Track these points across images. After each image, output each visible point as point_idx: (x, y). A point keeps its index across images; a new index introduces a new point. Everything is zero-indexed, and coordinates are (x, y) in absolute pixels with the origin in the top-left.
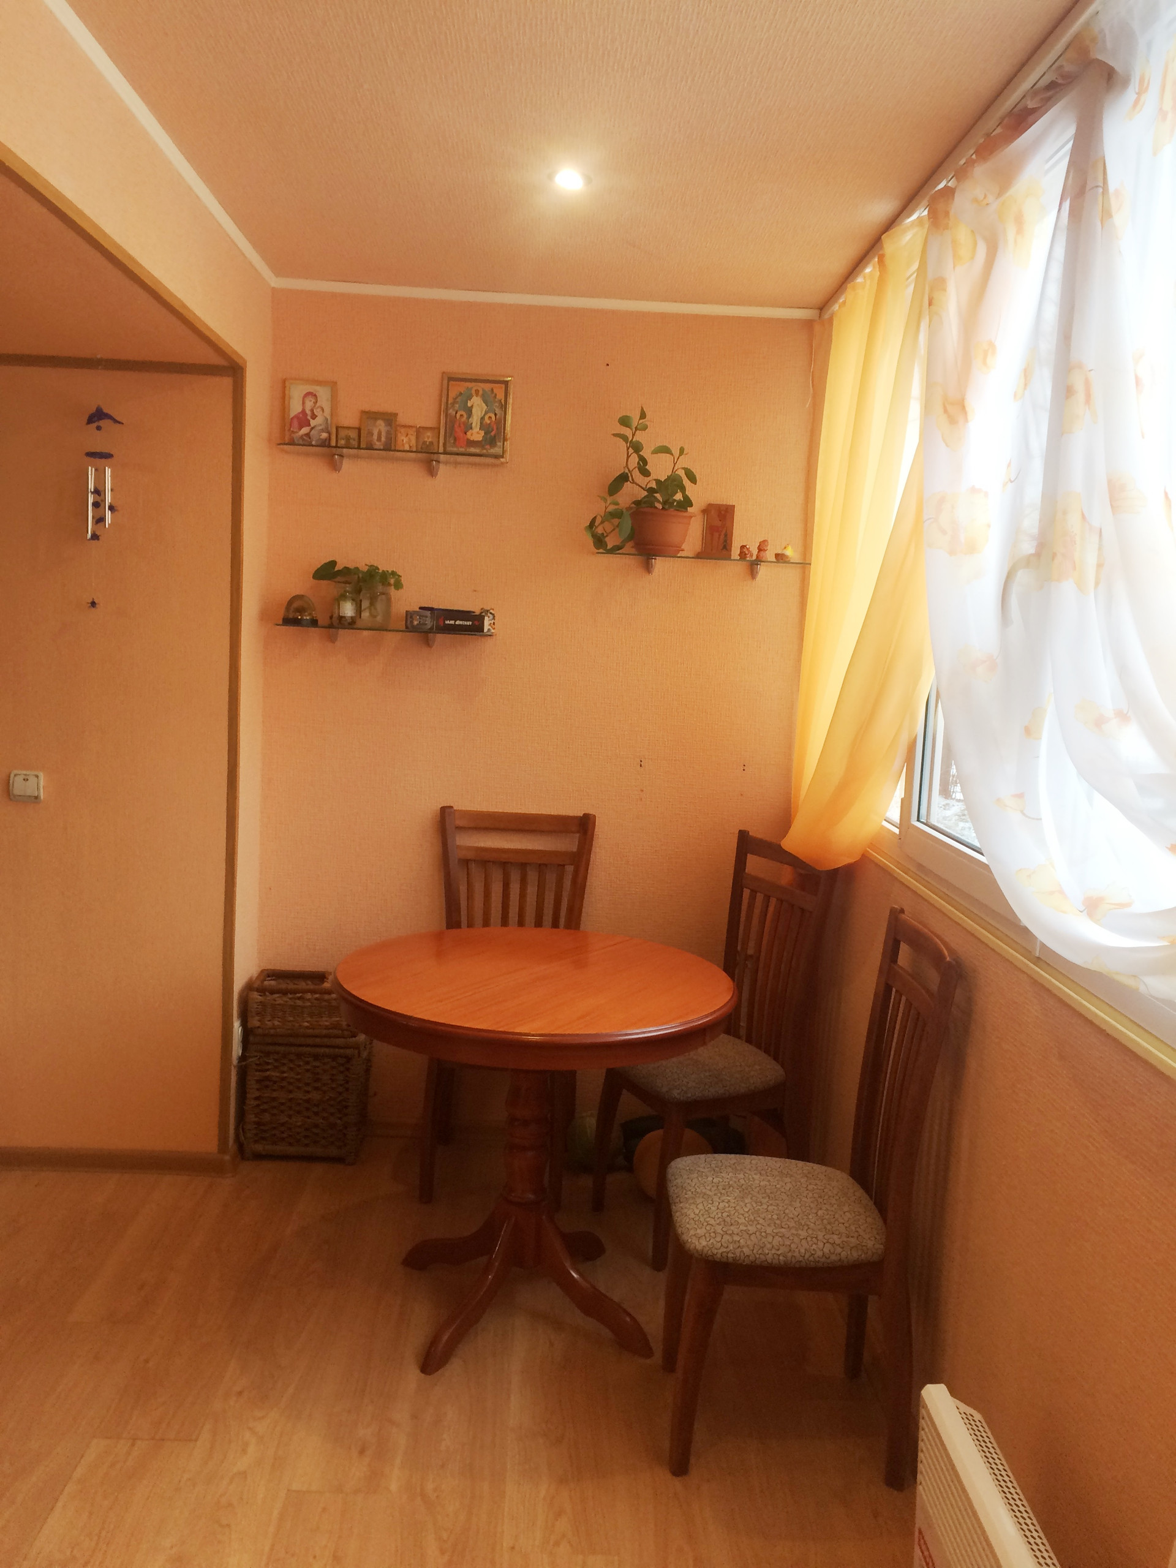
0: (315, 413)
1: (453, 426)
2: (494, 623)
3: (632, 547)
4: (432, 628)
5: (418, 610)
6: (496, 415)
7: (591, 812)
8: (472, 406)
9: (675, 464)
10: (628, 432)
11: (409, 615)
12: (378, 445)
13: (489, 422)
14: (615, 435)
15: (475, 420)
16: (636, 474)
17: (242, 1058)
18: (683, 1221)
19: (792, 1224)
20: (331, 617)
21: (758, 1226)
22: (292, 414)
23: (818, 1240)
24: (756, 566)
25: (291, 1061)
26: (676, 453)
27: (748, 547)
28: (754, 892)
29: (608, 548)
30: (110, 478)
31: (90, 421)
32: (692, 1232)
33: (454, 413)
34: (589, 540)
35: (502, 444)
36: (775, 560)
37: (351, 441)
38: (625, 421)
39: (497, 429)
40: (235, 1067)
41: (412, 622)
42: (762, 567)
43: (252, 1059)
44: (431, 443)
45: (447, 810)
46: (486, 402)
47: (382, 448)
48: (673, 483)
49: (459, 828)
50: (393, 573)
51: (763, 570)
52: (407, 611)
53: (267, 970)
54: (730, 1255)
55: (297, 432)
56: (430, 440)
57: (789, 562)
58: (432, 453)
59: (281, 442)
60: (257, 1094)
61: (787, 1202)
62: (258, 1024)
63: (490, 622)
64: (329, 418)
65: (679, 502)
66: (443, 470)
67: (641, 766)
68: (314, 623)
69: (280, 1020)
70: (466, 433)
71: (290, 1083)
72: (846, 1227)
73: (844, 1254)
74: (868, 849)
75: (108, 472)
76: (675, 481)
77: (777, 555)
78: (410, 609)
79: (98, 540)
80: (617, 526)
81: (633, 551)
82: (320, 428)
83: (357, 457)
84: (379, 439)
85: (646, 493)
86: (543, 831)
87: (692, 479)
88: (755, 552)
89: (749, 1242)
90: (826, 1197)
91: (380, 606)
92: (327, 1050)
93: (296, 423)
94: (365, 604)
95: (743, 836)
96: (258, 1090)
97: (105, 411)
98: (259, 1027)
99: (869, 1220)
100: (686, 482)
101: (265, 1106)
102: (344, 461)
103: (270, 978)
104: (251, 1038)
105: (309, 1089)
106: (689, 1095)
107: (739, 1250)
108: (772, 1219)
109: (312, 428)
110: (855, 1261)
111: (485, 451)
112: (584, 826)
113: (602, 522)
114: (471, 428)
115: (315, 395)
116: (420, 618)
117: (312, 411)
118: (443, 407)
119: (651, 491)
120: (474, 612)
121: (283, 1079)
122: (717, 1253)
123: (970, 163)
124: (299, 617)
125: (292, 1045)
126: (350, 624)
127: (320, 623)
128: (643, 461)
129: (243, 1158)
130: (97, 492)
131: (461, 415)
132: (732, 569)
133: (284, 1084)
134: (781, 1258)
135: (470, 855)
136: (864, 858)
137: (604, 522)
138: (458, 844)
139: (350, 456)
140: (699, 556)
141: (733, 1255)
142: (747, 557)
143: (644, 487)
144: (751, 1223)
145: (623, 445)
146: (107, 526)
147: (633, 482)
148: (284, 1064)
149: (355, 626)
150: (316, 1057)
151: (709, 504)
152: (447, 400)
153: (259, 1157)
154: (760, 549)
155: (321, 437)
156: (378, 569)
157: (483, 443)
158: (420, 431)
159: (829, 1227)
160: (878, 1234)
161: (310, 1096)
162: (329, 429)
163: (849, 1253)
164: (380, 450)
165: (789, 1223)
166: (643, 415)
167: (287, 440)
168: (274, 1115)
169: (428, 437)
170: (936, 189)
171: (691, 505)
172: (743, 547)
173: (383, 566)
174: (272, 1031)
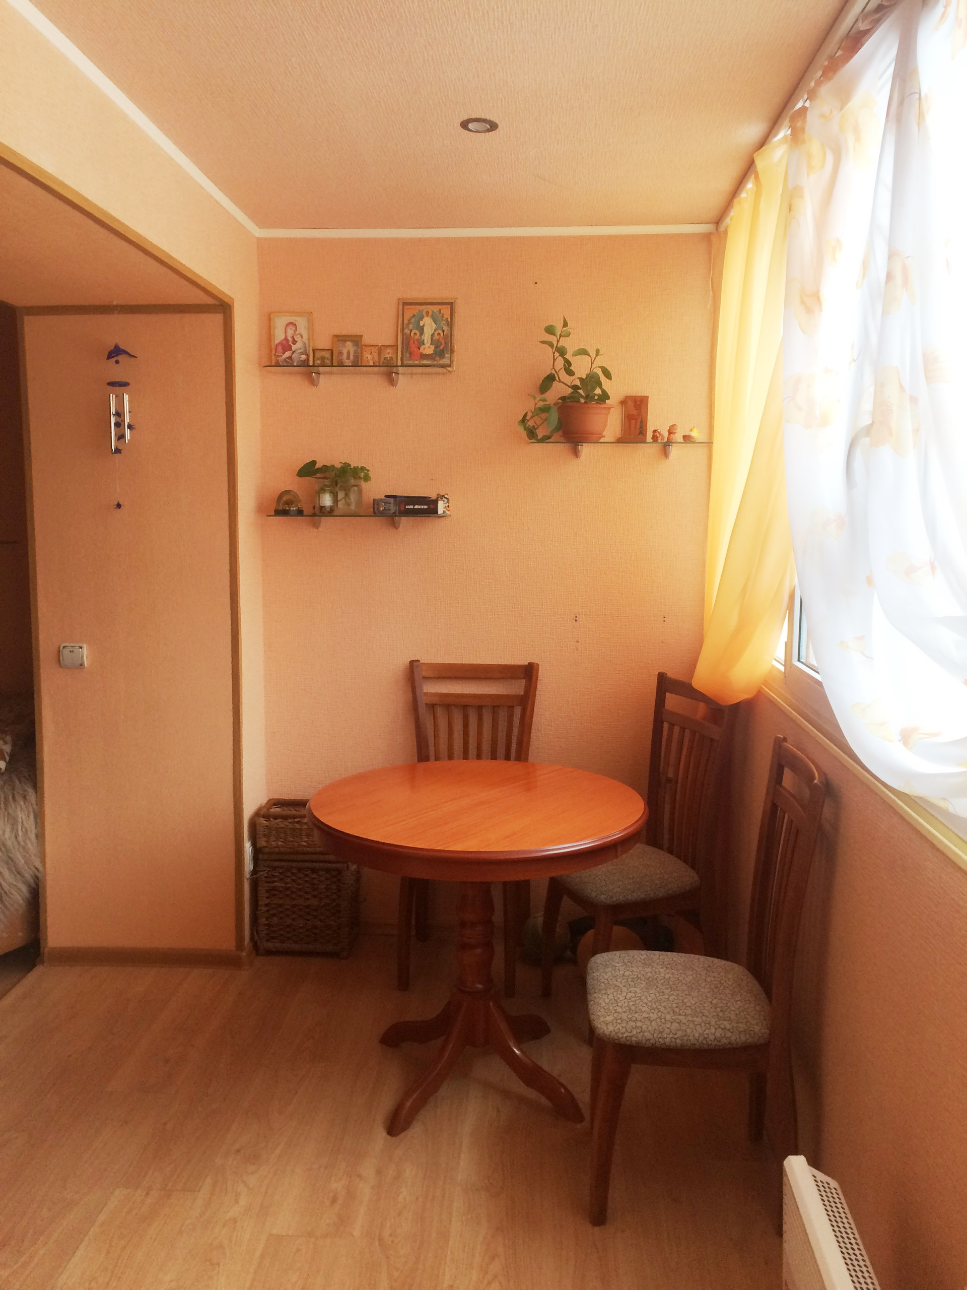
0: (296, 339)
1: (408, 344)
2: (448, 506)
3: (562, 437)
4: (394, 513)
5: (383, 498)
6: (443, 331)
7: (535, 660)
8: (424, 326)
9: (592, 363)
10: (553, 339)
11: (376, 502)
12: (348, 363)
13: (437, 338)
14: (544, 342)
15: (427, 337)
16: (563, 376)
17: (254, 872)
18: (596, 1009)
19: (689, 1012)
20: (314, 508)
21: (660, 1014)
22: (277, 341)
23: (710, 1026)
24: (668, 447)
25: (293, 874)
26: (593, 354)
27: (659, 431)
28: (672, 725)
29: (539, 438)
30: (127, 402)
31: (110, 356)
32: (602, 1019)
33: (409, 332)
34: (524, 433)
35: (449, 355)
36: (683, 441)
37: (326, 361)
38: (550, 330)
39: (445, 343)
40: (247, 879)
41: (378, 508)
42: (673, 447)
43: (262, 873)
44: (391, 358)
45: (415, 664)
46: (435, 321)
47: (350, 364)
48: (591, 381)
49: (425, 678)
50: (363, 469)
51: (674, 451)
52: (374, 500)
53: (273, 799)
54: (634, 1039)
55: (282, 356)
56: (390, 355)
57: (694, 442)
58: (391, 366)
59: (270, 365)
60: (268, 901)
61: (687, 992)
62: (264, 844)
63: (445, 505)
64: (307, 342)
65: (599, 395)
66: (402, 380)
67: (576, 621)
68: (300, 513)
69: (282, 840)
70: (419, 348)
71: (293, 892)
72: (736, 1014)
73: (733, 1038)
74: (762, 686)
75: (126, 397)
76: (593, 378)
77: (685, 437)
78: (377, 497)
79: (121, 453)
80: (546, 420)
81: (562, 440)
82: (300, 351)
83: (331, 373)
84: (348, 358)
85: (570, 390)
86: (496, 679)
87: (608, 375)
88: (666, 434)
89: (650, 1028)
90: (722, 988)
91: (353, 497)
92: (321, 865)
93: (280, 348)
94: (341, 495)
95: (662, 677)
96: (267, 898)
97: (122, 347)
98: (266, 847)
99: (758, 1008)
100: (603, 378)
101: (275, 911)
102: (320, 378)
103: (275, 806)
104: (261, 856)
105: (309, 896)
106: (614, 899)
107: (641, 1034)
108: (671, 1007)
109: (294, 352)
110: (743, 1043)
111: (436, 362)
112: (529, 672)
113: (532, 417)
114: (424, 344)
115: (295, 325)
116: (385, 505)
117: (293, 338)
118: (399, 328)
119: (575, 388)
120: (431, 498)
121: (287, 889)
122: (622, 1037)
123: (819, 83)
124: (288, 509)
125: (293, 861)
126: (329, 512)
127: (305, 513)
128: (568, 363)
129: (258, 954)
130: (118, 414)
131: (415, 334)
132: (648, 450)
133: (288, 892)
134: (678, 1041)
135: (435, 700)
136: (759, 694)
137: (535, 416)
138: (425, 691)
139: (325, 373)
140: (619, 441)
141: (636, 1039)
142: (658, 440)
143: (570, 385)
144: (652, 1011)
145: (550, 351)
146: (127, 442)
147: (560, 381)
148: (288, 877)
149: (333, 514)
150: (314, 870)
151: (626, 396)
152: (403, 321)
153: (269, 953)
154: (670, 432)
155: (301, 359)
156: (350, 465)
157: (434, 356)
158: (381, 349)
159: (721, 1014)
160: (764, 1019)
161: (309, 902)
162: (307, 352)
163: (738, 1037)
164: (349, 366)
165: (685, 1011)
166: (565, 324)
167: (273, 363)
168: (281, 918)
169: (388, 354)
170: (795, 109)
171: (608, 398)
172: (655, 431)
173: (355, 462)
174: (277, 850)
